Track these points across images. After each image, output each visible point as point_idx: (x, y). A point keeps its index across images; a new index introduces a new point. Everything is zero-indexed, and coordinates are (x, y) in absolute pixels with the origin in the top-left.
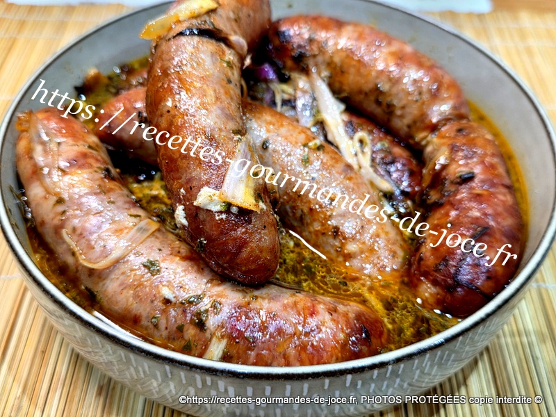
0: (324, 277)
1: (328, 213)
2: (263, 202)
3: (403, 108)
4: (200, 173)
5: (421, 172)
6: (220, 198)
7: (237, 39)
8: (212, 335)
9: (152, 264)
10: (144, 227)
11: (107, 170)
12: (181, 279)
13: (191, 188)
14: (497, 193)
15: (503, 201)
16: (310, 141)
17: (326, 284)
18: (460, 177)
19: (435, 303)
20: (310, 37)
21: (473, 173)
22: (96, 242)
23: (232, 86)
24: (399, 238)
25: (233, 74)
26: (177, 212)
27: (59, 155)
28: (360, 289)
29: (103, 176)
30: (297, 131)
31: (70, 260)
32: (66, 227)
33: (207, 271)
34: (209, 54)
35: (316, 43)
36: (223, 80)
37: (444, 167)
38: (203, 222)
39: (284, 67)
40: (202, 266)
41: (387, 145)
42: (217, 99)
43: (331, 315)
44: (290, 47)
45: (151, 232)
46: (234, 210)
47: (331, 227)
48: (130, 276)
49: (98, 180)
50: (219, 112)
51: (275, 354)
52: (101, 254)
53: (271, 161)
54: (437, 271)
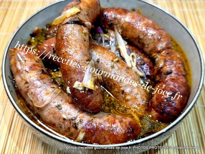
0: (118, 108)
1: (121, 86)
2: (97, 85)
3: (148, 44)
4: (75, 76)
5: (154, 68)
6: (82, 85)
7: (88, 23)
8: (80, 131)
9: (59, 106)
10: (56, 92)
11: (43, 70)
12: (69, 111)
13: (72, 81)
14: (180, 78)
15: (182, 81)
16: (114, 59)
17: (119, 110)
18: (167, 72)
19: (156, 118)
20: (115, 17)
21: (172, 71)
22: (39, 98)
23: (86, 42)
24: (145, 93)
25: (86, 37)
26: (67, 89)
27: (25, 65)
28: (131, 112)
29: (41, 73)
30: (110, 55)
31: (31, 103)
32: (29, 92)
33: (78, 108)
34: (78, 31)
35: (117, 19)
36: (83, 40)
37: (162, 68)
38: (76, 93)
39: (106, 28)
40: (76, 106)
41: (142, 57)
42: (81, 48)
43: (121, 123)
44: (108, 21)
45: (58, 94)
46: (87, 89)
47: (121, 90)
48: (52, 110)
49: (39, 74)
50: (81, 53)
51: (101, 137)
52: (41, 102)
53: (100, 67)
54: (157, 107)
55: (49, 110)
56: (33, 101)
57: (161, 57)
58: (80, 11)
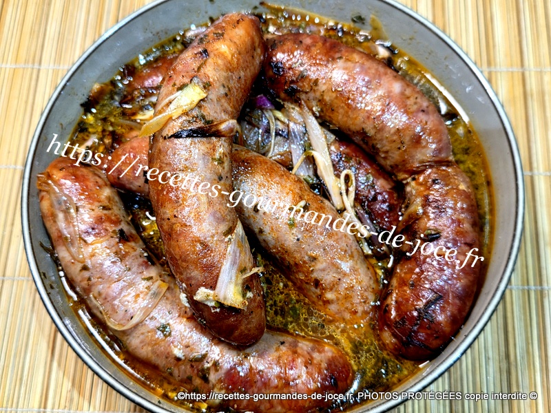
0: (306, 319)
1: (311, 269)
2: (250, 291)
3: (387, 152)
4: (197, 275)
6: (214, 298)
7: (227, 125)
8: (214, 386)
9: (165, 327)
10: (157, 291)
11: (121, 232)
12: (188, 341)
13: (191, 285)
16: (297, 203)
17: (307, 326)
18: (428, 235)
20: (301, 73)
21: (440, 233)
22: (118, 306)
23: (222, 182)
24: (371, 283)
25: (224, 168)
28: (334, 331)
29: (117, 240)
30: (285, 192)
32: (92, 290)
34: (201, 156)
35: (308, 80)
36: (215, 180)
38: (202, 310)
39: (278, 96)
41: (371, 178)
42: (210, 203)
43: (307, 368)
44: (283, 81)
45: (162, 294)
47: (313, 279)
48: (148, 336)
49: (113, 246)
50: (212, 218)
52: (123, 317)
53: (261, 223)
54: (396, 328)
55: (141, 337)
56: (103, 313)
57: (419, 187)
58: (205, 95)
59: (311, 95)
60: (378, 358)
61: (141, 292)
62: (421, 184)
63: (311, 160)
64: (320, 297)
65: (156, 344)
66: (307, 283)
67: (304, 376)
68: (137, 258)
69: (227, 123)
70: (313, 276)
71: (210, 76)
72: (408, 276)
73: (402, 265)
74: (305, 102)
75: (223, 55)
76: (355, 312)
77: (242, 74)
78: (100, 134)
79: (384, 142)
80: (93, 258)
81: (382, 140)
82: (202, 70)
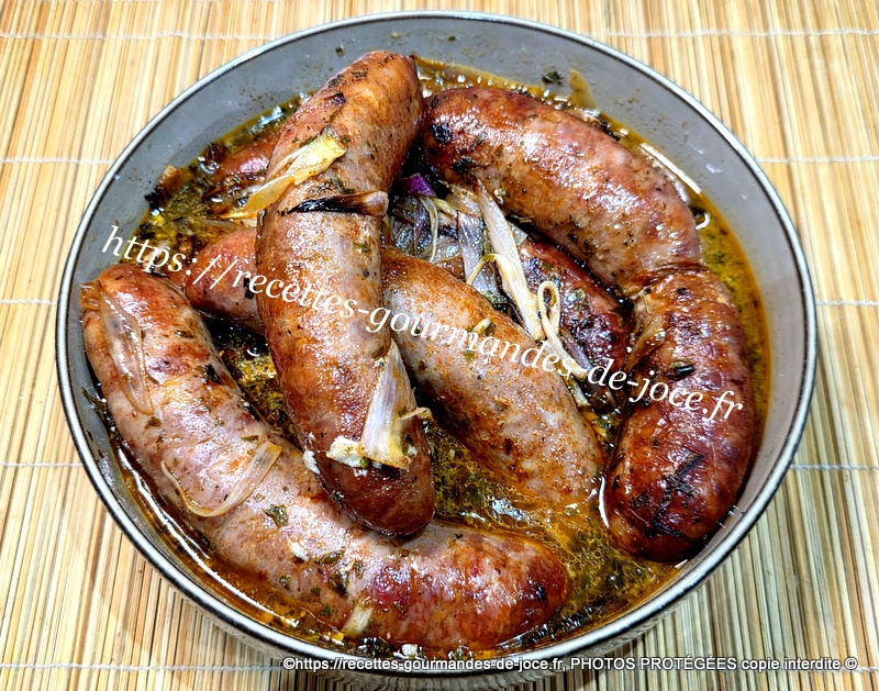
1: (500, 423)
2: (413, 445)
4: (333, 418)
6: (359, 452)
7: (376, 197)
8: (355, 602)
9: (276, 509)
10: (264, 457)
11: (210, 370)
12: (314, 531)
13: (322, 434)
16: (477, 321)
18: (675, 369)
20: (478, 138)
21: (693, 364)
22: (205, 481)
23: (369, 279)
24: (591, 447)
25: (371, 260)
26: (306, 456)
27: (144, 355)
29: (203, 381)
30: (458, 306)
31: (174, 498)
32: (164, 456)
33: (345, 518)
34: (338, 240)
35: (487, 148)
36: (358, 275)
37: (656, 348)
38: (339, 475)
39: (442, 176)
40: (339, 510)
41: (583, 295)
43: (500, 572)
44: (450, 151)
45: (272, 462)
46: (377, 466)
47: (503, 440)
48: (251, 525)
49: (198, 389)
50: (355, 330)
51: (431, 624)
52: (213, 497)
53: (423, 353)
54: (635, 508)
56: (181, 492)
57: (658, 301)
58: (343, 152)
59: (493, 171)
60: (607, 560)
61: (241, 459)
62: (660, 298)
63: (492, 270)
64: (513, 468)
65: (263, 538)
66: (493, 447)
67: (496, 585)
68: (233, 409)
69: (375, 195)
70: (502, 434)
71: (349, 128)
72: (648, 431)
73: (637, 417)
74: (483, 182)
75: (367, 100)
76: (569, 491)
77: (394, 131)
78: (174, 239)
79: (603, 235)
80: (166, 407)
81: (600, 232)
82: (337, 121)
